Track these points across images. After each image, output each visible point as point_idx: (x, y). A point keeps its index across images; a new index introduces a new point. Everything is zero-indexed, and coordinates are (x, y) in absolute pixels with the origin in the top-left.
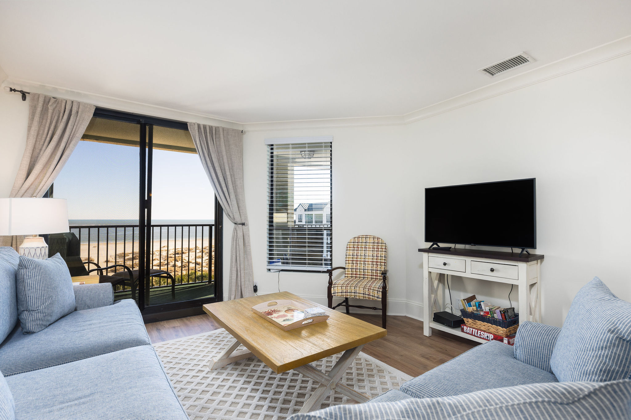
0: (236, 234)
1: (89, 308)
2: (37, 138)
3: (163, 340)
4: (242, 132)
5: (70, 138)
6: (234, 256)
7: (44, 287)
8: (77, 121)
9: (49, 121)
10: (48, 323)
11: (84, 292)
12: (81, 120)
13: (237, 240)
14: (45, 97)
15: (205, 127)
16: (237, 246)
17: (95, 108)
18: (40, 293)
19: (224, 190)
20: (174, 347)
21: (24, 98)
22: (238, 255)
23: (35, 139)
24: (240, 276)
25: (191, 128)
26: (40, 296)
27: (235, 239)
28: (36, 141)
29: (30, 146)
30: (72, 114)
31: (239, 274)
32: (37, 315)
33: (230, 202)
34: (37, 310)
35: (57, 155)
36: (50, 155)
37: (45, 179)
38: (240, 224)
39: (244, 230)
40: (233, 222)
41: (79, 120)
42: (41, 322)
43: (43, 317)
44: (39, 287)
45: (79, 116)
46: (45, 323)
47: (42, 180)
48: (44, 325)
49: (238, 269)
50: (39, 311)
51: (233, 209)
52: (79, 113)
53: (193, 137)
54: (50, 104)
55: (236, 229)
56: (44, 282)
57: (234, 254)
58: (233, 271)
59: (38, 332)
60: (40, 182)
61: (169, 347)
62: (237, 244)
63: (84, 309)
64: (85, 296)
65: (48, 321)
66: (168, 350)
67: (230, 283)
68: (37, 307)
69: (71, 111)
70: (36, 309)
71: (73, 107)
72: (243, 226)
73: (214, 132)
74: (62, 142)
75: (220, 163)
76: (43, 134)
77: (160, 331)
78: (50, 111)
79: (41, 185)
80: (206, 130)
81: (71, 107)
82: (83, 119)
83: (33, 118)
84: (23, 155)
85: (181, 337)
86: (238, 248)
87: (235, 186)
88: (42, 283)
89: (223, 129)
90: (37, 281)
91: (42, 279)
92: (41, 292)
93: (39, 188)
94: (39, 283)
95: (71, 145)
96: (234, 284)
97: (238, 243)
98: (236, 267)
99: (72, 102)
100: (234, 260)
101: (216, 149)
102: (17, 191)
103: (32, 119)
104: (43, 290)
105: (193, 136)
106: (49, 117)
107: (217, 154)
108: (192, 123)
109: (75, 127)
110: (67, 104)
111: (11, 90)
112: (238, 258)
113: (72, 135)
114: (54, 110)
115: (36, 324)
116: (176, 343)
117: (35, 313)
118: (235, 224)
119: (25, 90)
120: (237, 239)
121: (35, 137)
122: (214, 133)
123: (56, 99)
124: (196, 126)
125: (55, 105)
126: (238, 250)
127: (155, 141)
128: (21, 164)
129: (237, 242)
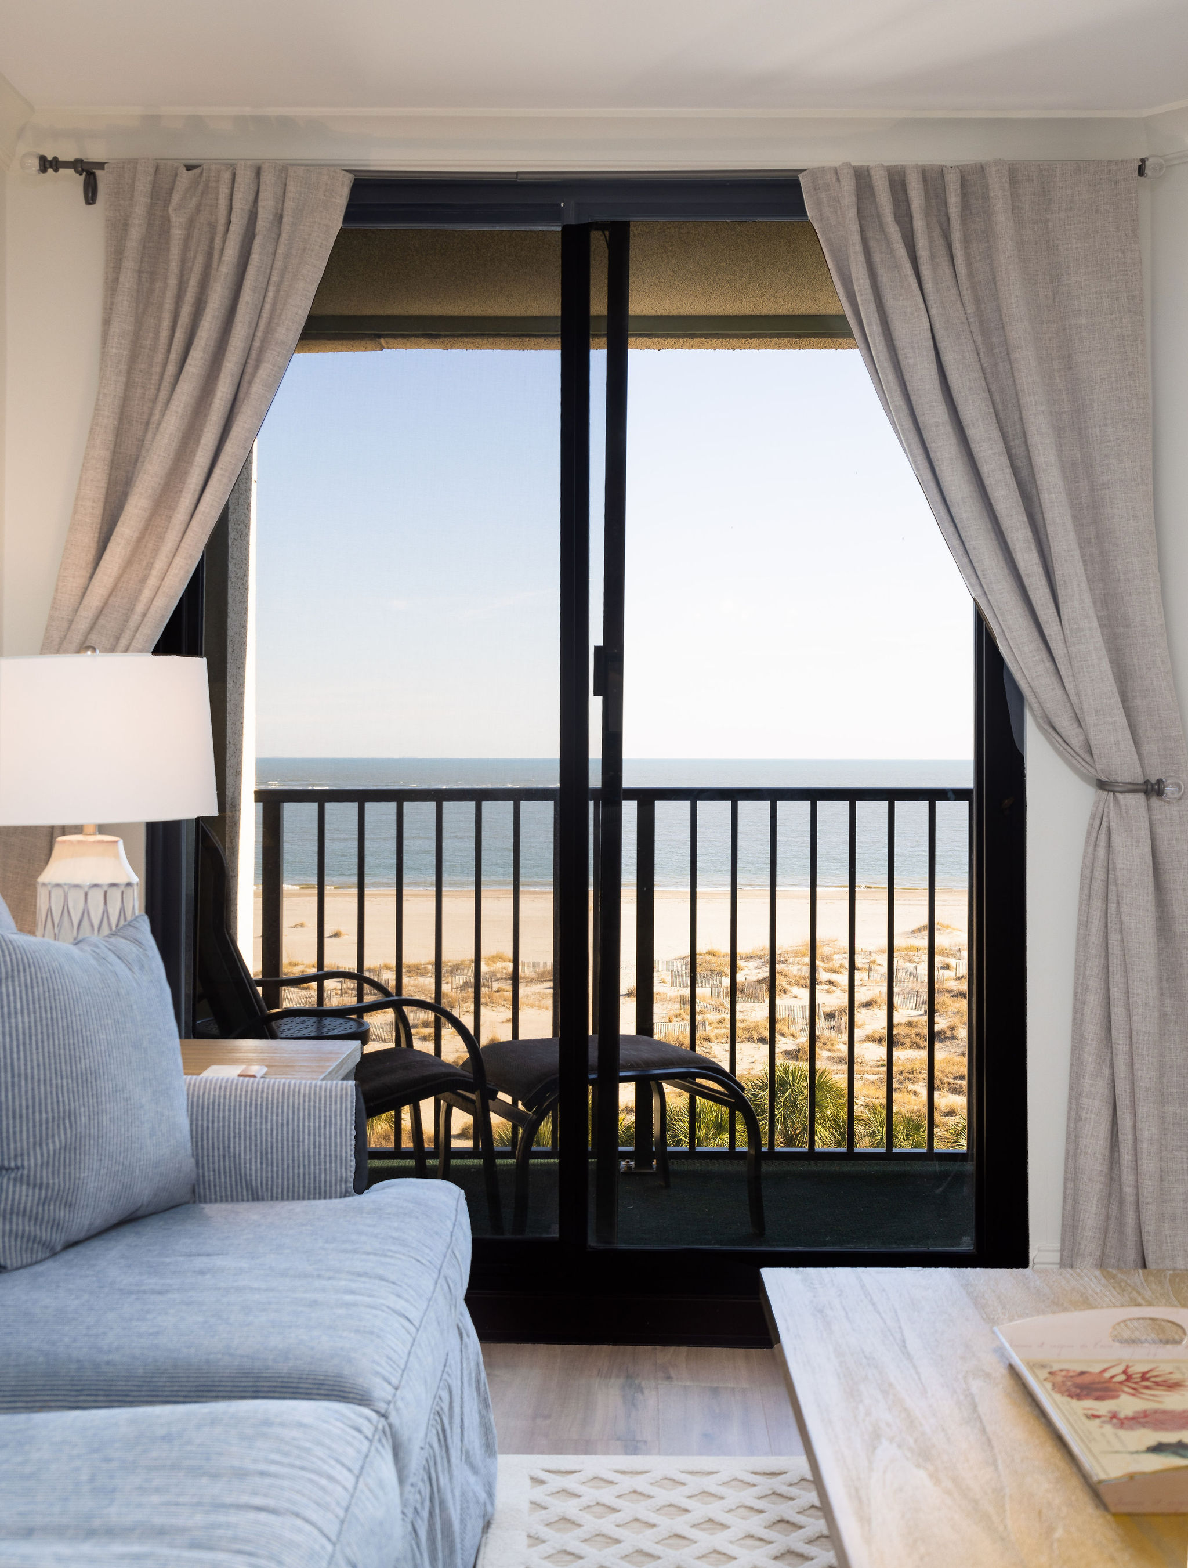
0: (1102, 852)
1: (255, 1197)
2: (130, 372)
3: (632, 1446)
4: (1141, 171)
5: (254, 353)
6: (1094, 1001)
7: (44, 1065)
8: (279, 264)
9: (173, 282)
10: (59, 1239)
11: (235, 1115)
12: (294, 252)
13: (1112, 896)
14: (157, 168)
15: (897, 180)
16: (1114, 937)
17: (348, 180)
18: (26, 1092)
19: (1022, 566)
20: (664, 1496)
21: (91, 194)
22: (1116, 993)
23: (123, 379)
24: (1130, 1137)
25: (818, 203)
26: (27, 1108)
27: (1098, 886)
28: (129, 385)
29: (106, 413)
30: (257, 230)
31: (1125, 1121)
32: (14, 1192)
33: (1061, 644)
34: (17, 1168)
35: (203, 441)
36: (174, 445)
37: (159, 565)
38: (1133, 789)
39: (1160, 831)
40: (1085, 777)
41: (287, 256)
42: (29, 1226)
43: (38, 1205)
44: (25, 1065)
45: (284, 236)
46: (45, 1235)
47: (150, 566)
48: (44, 1244)
49: (1122, 1087)
50: (22, 1175)
51: (1078, 693)
52: (285, 220)
53: (834, 257)
54: (176, 198)
55: (1104, 825)
56: (43, 1042)
57: (1094, 983)
58: (1085, 1101)
59: (17, 1269)
60: (144, 580)
61: (639, 1490)
62: (1113, 926)
63: (232, 1198)
64: (240, 1133)
65: (56, 1225)
66: (630, 1509)
67: (1072, 1175)
68: (16, 1156)
69: (253, 217)
70: (13, 1165)
71: (261, 196)
72: (1155, 801)
73: (954, 200)
74: (222, 376)
75: (997, 398)
76: (154, 348)
77: (639, 1396)
78: (177, 233)
79: (146, 594)
80: (907, 201)
81: (251, 198)
82: (304, 250)
83: (116, 280)
84: (85, 458)
85: (723, 1451)
86: (1115, 950)
87: (1097, 536)
88: (37, 1049)
89: (1013, 173)
90: (17, 1036)
91: (36, 1030)
92: (33, 1089)
93: (140, 608)
94: (24, 1044)
95: (257, 389)
96: (1093, 1189)
97: (1119, 913)
98: (1107, 1072)
99: (258, 172)
100: (1093, 1030)
101: (971, 309)
102: (65, 624)
103: (112, 286)
104: (39, 1081)
105: (831, 251)
106: (174, 266)
107: (979, 339)
108: (823, 170)
109: (270, 294)
110: (236, 185)
111: (48, 164)
112: (1118, 1013)
113: (259, 334)
114: (191, 223)
115: (11, 1231)
116: (683, 1477)
117: (9, 1179)
118: (1102, 785)
119: (94, 153)
120: (1112, 888)
121: (124, 367)
122: (954, 211)
123: (197, 171)
124: (848, 185)
125: (194, 201)
126: (1115, 963)
127: (639, 305)
128: (77, 498)
129: (1113, 907)
